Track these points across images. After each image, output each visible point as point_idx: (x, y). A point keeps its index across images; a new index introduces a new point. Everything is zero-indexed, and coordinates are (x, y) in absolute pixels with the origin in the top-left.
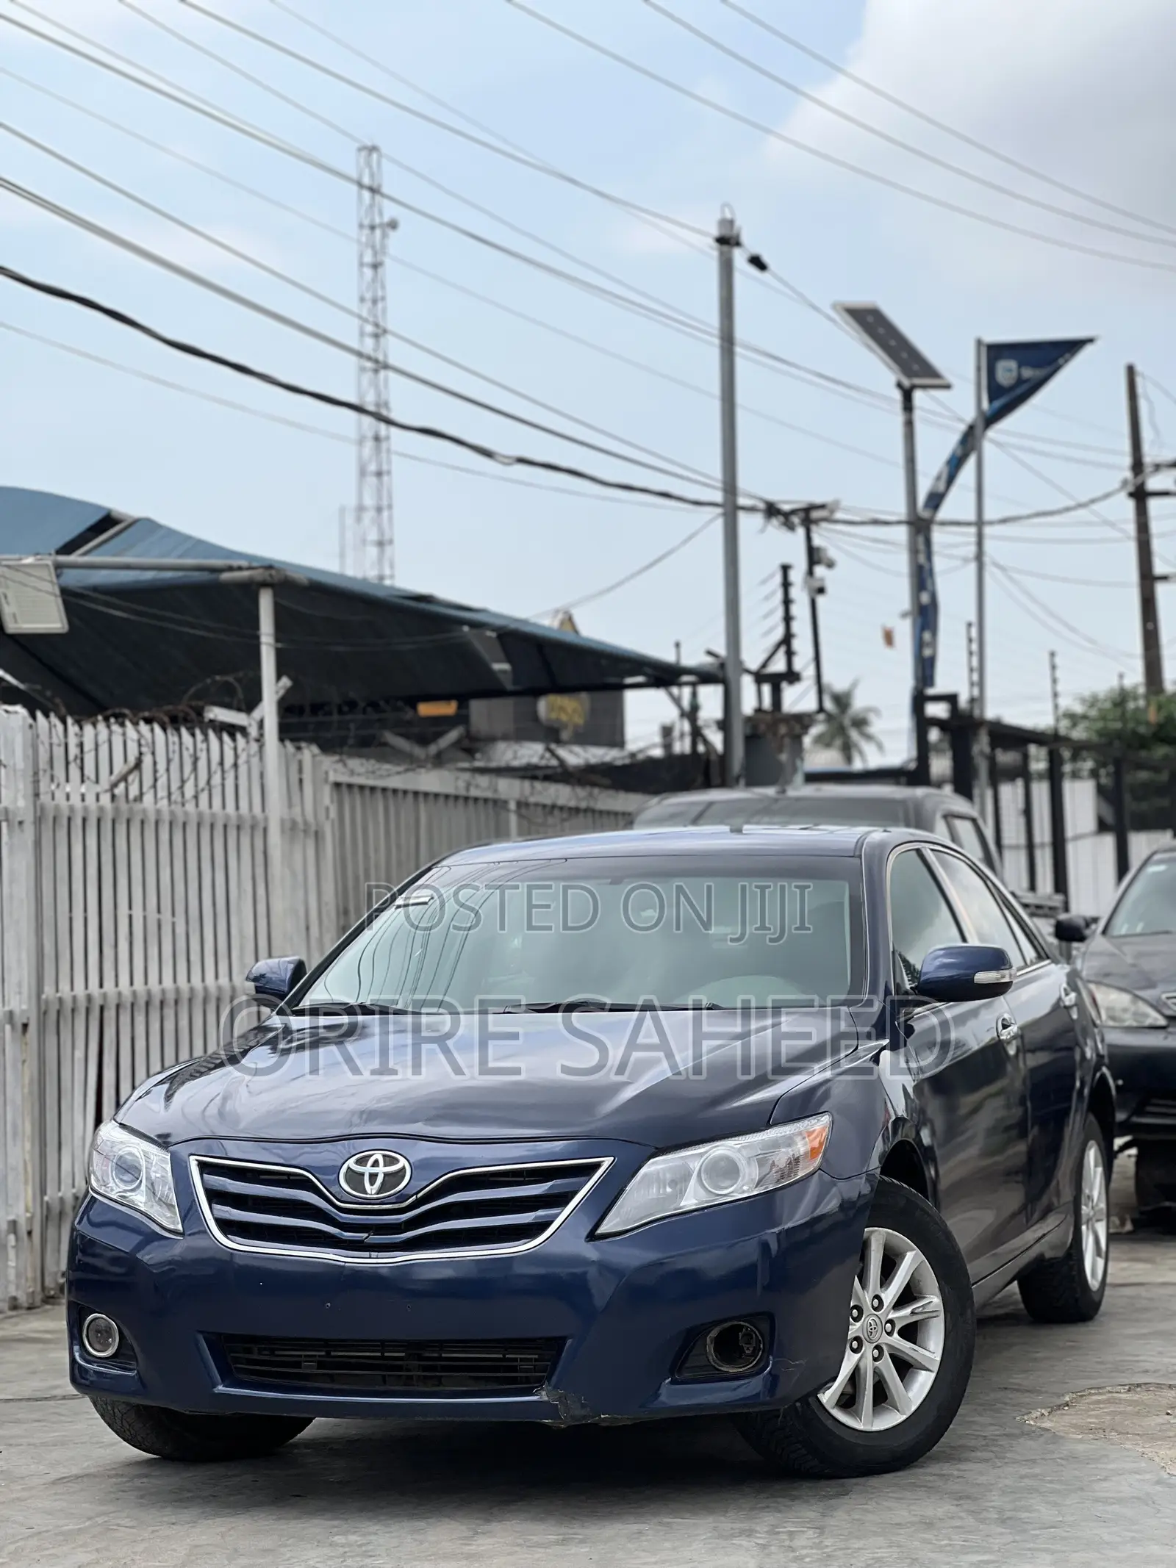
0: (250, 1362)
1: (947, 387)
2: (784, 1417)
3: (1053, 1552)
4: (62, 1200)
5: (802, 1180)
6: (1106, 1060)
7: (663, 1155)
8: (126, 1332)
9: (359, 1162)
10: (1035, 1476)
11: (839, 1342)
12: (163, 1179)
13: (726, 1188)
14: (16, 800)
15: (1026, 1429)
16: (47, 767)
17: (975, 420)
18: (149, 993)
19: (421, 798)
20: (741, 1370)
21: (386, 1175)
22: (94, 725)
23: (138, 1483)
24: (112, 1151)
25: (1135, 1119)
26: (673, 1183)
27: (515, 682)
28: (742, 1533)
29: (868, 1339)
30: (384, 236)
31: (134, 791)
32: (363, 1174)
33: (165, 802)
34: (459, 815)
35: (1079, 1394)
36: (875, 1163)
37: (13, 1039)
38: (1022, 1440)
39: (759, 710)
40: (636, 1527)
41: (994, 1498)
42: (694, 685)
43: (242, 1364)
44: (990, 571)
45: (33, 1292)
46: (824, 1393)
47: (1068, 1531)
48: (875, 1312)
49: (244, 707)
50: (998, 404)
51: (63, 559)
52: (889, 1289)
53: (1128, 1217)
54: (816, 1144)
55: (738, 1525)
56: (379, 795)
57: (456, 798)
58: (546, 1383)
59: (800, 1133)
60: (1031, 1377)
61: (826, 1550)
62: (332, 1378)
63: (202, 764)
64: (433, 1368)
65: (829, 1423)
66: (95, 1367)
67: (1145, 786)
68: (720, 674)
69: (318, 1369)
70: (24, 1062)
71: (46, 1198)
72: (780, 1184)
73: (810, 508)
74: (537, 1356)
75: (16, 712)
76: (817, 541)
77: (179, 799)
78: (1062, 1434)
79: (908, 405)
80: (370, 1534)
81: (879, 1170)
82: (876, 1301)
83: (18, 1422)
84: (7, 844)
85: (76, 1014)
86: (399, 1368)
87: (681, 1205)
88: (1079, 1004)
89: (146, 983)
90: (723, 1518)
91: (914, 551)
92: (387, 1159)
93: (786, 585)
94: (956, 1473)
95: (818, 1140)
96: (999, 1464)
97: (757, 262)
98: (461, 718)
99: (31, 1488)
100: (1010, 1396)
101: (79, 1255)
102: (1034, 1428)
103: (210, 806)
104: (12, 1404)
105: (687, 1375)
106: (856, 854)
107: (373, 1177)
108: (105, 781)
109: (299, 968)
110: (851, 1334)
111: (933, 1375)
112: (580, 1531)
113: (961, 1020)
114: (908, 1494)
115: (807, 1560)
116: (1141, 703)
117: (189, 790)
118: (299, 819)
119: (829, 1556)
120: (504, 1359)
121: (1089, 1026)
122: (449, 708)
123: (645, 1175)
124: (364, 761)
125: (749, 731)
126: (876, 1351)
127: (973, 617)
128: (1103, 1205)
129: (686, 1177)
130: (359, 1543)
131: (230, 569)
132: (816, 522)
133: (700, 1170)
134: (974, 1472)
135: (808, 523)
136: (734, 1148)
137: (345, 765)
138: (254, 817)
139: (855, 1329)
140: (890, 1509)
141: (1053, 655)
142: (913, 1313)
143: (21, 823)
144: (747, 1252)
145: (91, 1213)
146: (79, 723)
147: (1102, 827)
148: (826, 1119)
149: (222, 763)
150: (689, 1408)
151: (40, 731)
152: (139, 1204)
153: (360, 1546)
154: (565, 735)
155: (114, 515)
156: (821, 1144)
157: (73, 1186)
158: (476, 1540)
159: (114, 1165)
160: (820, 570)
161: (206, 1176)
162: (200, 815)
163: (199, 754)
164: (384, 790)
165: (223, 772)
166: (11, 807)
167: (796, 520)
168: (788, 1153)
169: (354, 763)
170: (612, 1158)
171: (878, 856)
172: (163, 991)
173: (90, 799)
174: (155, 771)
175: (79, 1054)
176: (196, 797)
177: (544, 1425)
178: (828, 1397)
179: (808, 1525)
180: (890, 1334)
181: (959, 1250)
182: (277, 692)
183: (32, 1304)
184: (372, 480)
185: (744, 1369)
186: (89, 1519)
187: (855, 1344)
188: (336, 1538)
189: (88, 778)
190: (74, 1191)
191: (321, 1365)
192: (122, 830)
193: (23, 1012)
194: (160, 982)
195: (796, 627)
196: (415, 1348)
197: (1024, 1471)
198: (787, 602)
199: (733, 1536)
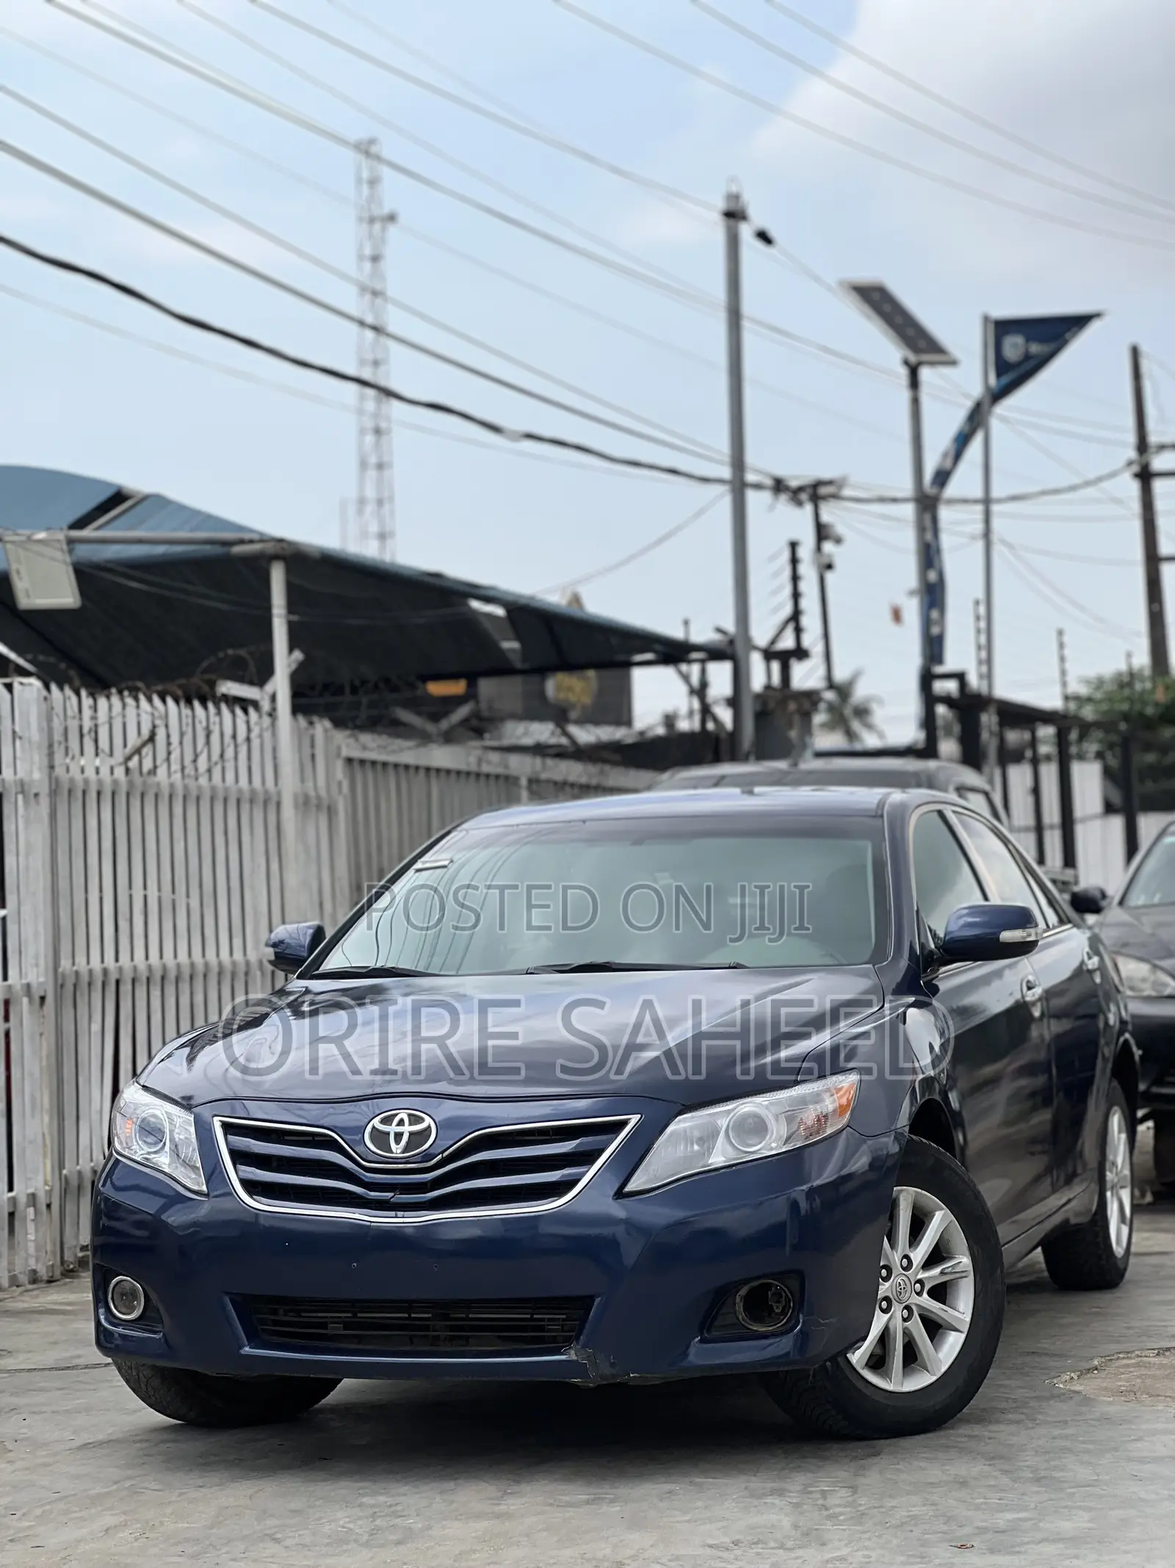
0: (276, 1323)
1: (953, 363)
2: (814, 1377)
3: (1089, 1509)
4: (80, 1173)
5: (831, 1137)
6: (1130, 1027)
7: (690, 1112)
8: (153, 1296)
9: (384, 1121)
10: (1066, 1437)
11: (869, 1302)
12: (187, 1141)
13: (755, 1145)
14: (31, 772)
15: (1055, 1392)
16: (62, 739)
17: (983, 397)
18: (164, 968)
19: (433, 774)
20: (771, 1328)
21: (411, 1134)
22: (108, 697)
23: (163, 1447)
24: (135, 1113)
25: (1155, 1090)
26: (701, 1141)
27: (524, 660)
28: (773, 1492)
29: (898, 1300)
30: (384, 230)
31: (148, 764)
32: (388, 1134)
33: (179, 775)
34: (470, 790)
35: (1107, 1358)
36: (903, 1120)
37: (31, 1012)
38: (1052, 1402)
39: (768, 687)
40: (667, 1487)
41: (1028, 1458)
42: (703, 661)
43: (269, 1325)
44: (997, 549)
45: (53, 1266)
46: (853, 1353)
47: (1104, 1490)
48: (904, 1272)
49: (256, 680)
50: (1006, 379)
51: (76, 534)
52: (919, 1248)
53: (1148, 1188)
54: (844, 1101)
55: (770, 1485)
56: (391, 771)
57: (468, 774)
58: (575, 1342)
59: (828, 1090)
60: (1058, 1343)
61: (860, 1509)
62: (359, 1339)
63: (215, 738)
64: (461, 1328)
65: (859, 1384)
66: (120, 1330)
67: (1151, 767)
68: (729, 651)
69: (344, 1330)
70: (41, 1035)
71: (65, 1172)
72: (809, 1140)
73: (817, 485)
74: (565, 1316)
75: (30, 685)
76: (826, 517)
77: (193, 773)
78: (1092, 1396)
79: (914, 383)
80: (399, 1495)
81: (907, 1129)
82: (905, 1260)
83: (41, 1390)
84: (22, 817)
85: (92, 988)
86: (427, 1328)
87: (710, 1162)
88: (1102, 968)
89: (161, 957)
90: (753, 1478)
91: (921, 529)
92: (412, 1117)
93: (794, 561)
94: (986, 1433)
95: (846, 1097)
96: (1031, 1425)
97: (764, 237)
98: (471, 695)
99: (55, 1454)
100: (1037, 1359)
101: (104, 1221)
102: (1062, 1391)
103: (224, 780)
104: (35, 1373)
105: (715, 1334)
106: (877, 814)
107: (398, 1136)
108: (119, 754)
109: (319, 933)
110: (881, 1294)
111: (963, 1336)
112: (609, 1491)
113: (986, 980)
114: (940, 1455)
115: (841, 1518)
116: (1148, 685)
117: (203, 763)
118: (312, 793)
119: (863, 1514)
120: (532, 1319)
121: (1111, 991)
122: (458, 687)
123: (672, 1134)
124: (375, 736)
125: (758, 708)
126: (905, 1311)
127: (980, 594)
128: (1127, 1172)
129: (714, 1134)
130: (388, 1504)
131: (242, 542)
132: (825, 498)
133: (728, 1126)
134: (1004, 1432)
135: (816, 499)
136: (762, 1104)
137: (357, 740)
138: (266, 792)
139: (884, 1289)
140: (923, 1469)
141: (1060, 633)
142: (942, 1273)
143: (36, 795)
144: (776, 1210)
145: (114, 1177)
146: (92, 695)
147: (1109, 808)
148: (853, 1078)
149: (234, 737)
150: (720, 1366)
151: (55, 705)
152: (163, 1166)
153: (390, 1506)
154: (573, 715)
155: (125, 491)
156: (849, 1101)
157: (92, 1160)
158: (506, 1500)
159: (137, 1128)
160: (828, 547)
161: (230, 1137)
162: (213, 789)
163: (212, 727)
164: (396, 766)
165: (236, 746)
166: (26, 779)
167: (804, 496)
168: (816, 1109)
169: (366, 738)
170: (639, 1116)
171: (899, 816)
172: (178, 966)
173: (105, 772)
174: (169, 744)
175: (96, 1027)
176: (209, 771)
177: (574, 1385)
178: (858, 1357)
179: (840, 1485)
180: (919, 1294)
181: (988, 1211)
182: (289, 665)
183: (52, 1277)
184: (372, 474)
185: (774, 1327)
186: (116, 1483)
187: (884, 1304)
188: (364, 1500)
189: (103, 751)
190: (92, 1164)
191: (347, 1326)
192: (136, 803)
193: (40, 984)
194: (175, 956)
195: (804, 604)
196: (442, 1308)
197: (1057, 1432)
198: (795, 578)
199: (764, 1495)
